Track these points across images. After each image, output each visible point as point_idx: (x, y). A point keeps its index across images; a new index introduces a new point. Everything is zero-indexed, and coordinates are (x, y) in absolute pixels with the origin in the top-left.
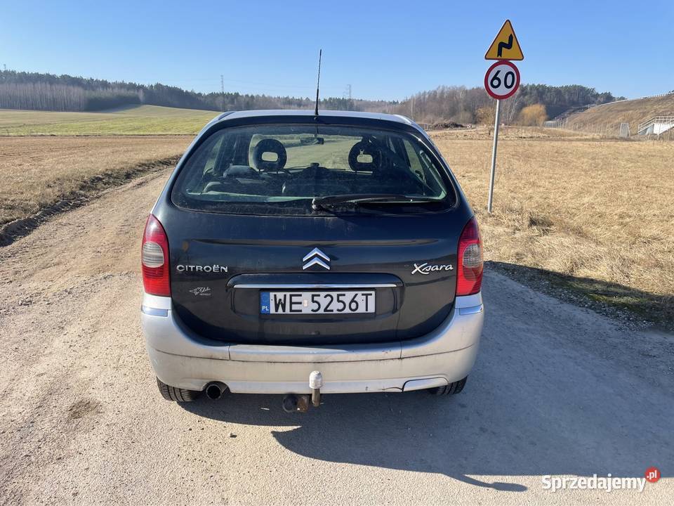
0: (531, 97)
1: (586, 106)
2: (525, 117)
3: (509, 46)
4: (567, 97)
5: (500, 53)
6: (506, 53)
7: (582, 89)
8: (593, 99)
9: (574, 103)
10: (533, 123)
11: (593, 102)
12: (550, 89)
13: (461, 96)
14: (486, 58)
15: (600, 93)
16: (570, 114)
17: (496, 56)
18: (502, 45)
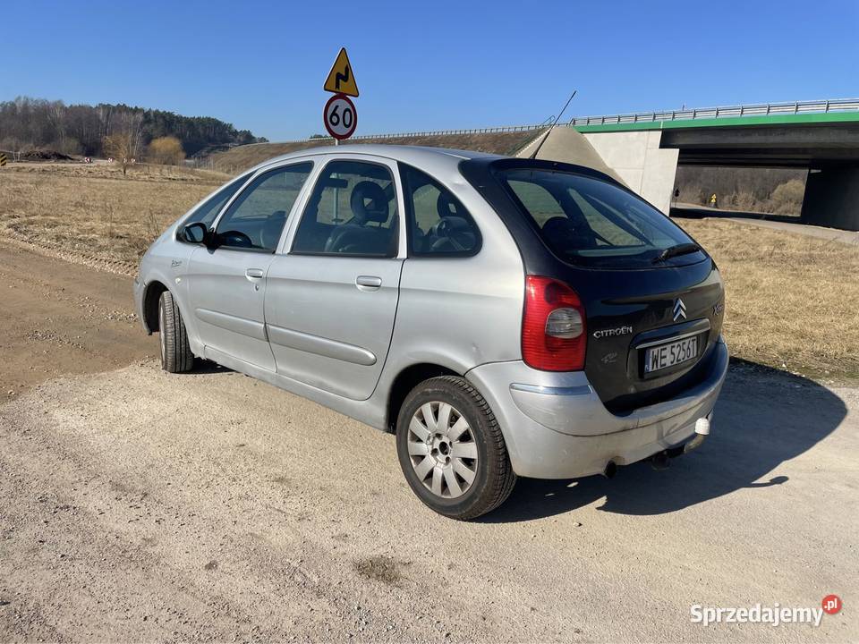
0: (156, 126)
1: (227, 144)
2: (157, 153)
3: (345, 78)
4: (201, 132)
5: (337, 85)
6: (344, 86)
7: (217, 124)
8: (231, 137)
9: (210, 140)
10: (169, 160)
11: (233, 141)
12: (179, 119)
13: (59, 114)
14: (326, 90)
15: (239, 131)
16: (208, 152)
17: (334, 88)
18: (339, 76)
